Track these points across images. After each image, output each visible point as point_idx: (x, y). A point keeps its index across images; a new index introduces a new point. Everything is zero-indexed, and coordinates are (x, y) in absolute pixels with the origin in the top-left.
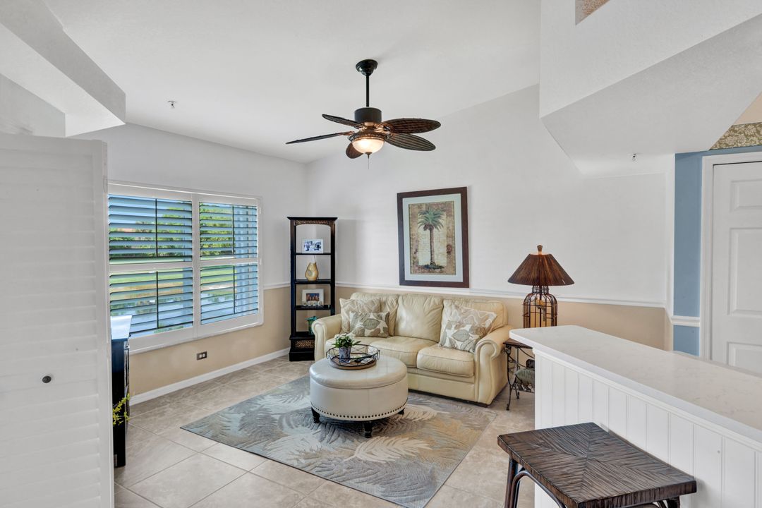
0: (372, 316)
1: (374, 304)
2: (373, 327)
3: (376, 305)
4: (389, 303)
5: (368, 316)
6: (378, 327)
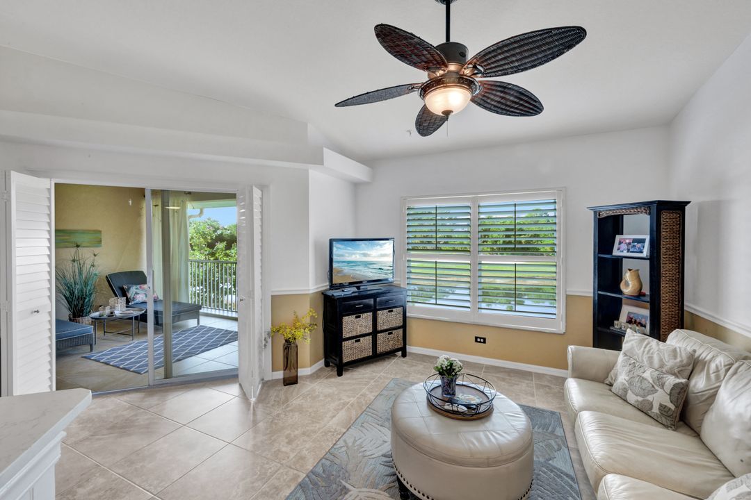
0: (648, 375)
1: (675, 357)
2: (642, 393)
3: (679, 359)
4: (713, 366)
5: (642, 369)
6: (650, 398)
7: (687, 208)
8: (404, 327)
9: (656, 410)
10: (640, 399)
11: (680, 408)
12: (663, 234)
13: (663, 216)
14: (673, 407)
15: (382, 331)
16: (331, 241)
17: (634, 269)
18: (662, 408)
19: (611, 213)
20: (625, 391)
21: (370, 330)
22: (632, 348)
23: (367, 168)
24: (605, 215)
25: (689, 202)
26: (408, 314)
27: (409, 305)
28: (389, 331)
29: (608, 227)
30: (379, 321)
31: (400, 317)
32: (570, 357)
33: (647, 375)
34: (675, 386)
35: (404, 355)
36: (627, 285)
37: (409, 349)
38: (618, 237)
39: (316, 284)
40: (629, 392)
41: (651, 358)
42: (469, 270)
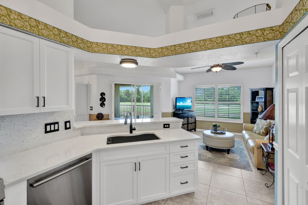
7: (274, 89)
8: (195, 123)
9: (261, 133)
10: (258, 132)
11: (266, 132)
12: (267, 96)
13: (267, 91)
14: (265, 132)
15: (190, 123)
16: (176, 98)
17: (261, 105)
18: (263, 132)
19: (255, 90)
20: (256, 131)
21: (187, 123)
22: (258, 122)
23: (183, 77)
24: (253, 91)
25: (274, 88)
26: (196, 119)
27: (196, 117)
28: (192, 123)
29: (255, 94)
30: (189, 120)
31: (194, 120)
32: (244, 126)
33: (260, 127)
34: (265, 128)
35: (195, 131)
36: (259, 109)
37: (197, 130)
38: (257, 97)
39: (172, 110)
40: (257, 131)
41: (262, 124)
42: (215, 106)
